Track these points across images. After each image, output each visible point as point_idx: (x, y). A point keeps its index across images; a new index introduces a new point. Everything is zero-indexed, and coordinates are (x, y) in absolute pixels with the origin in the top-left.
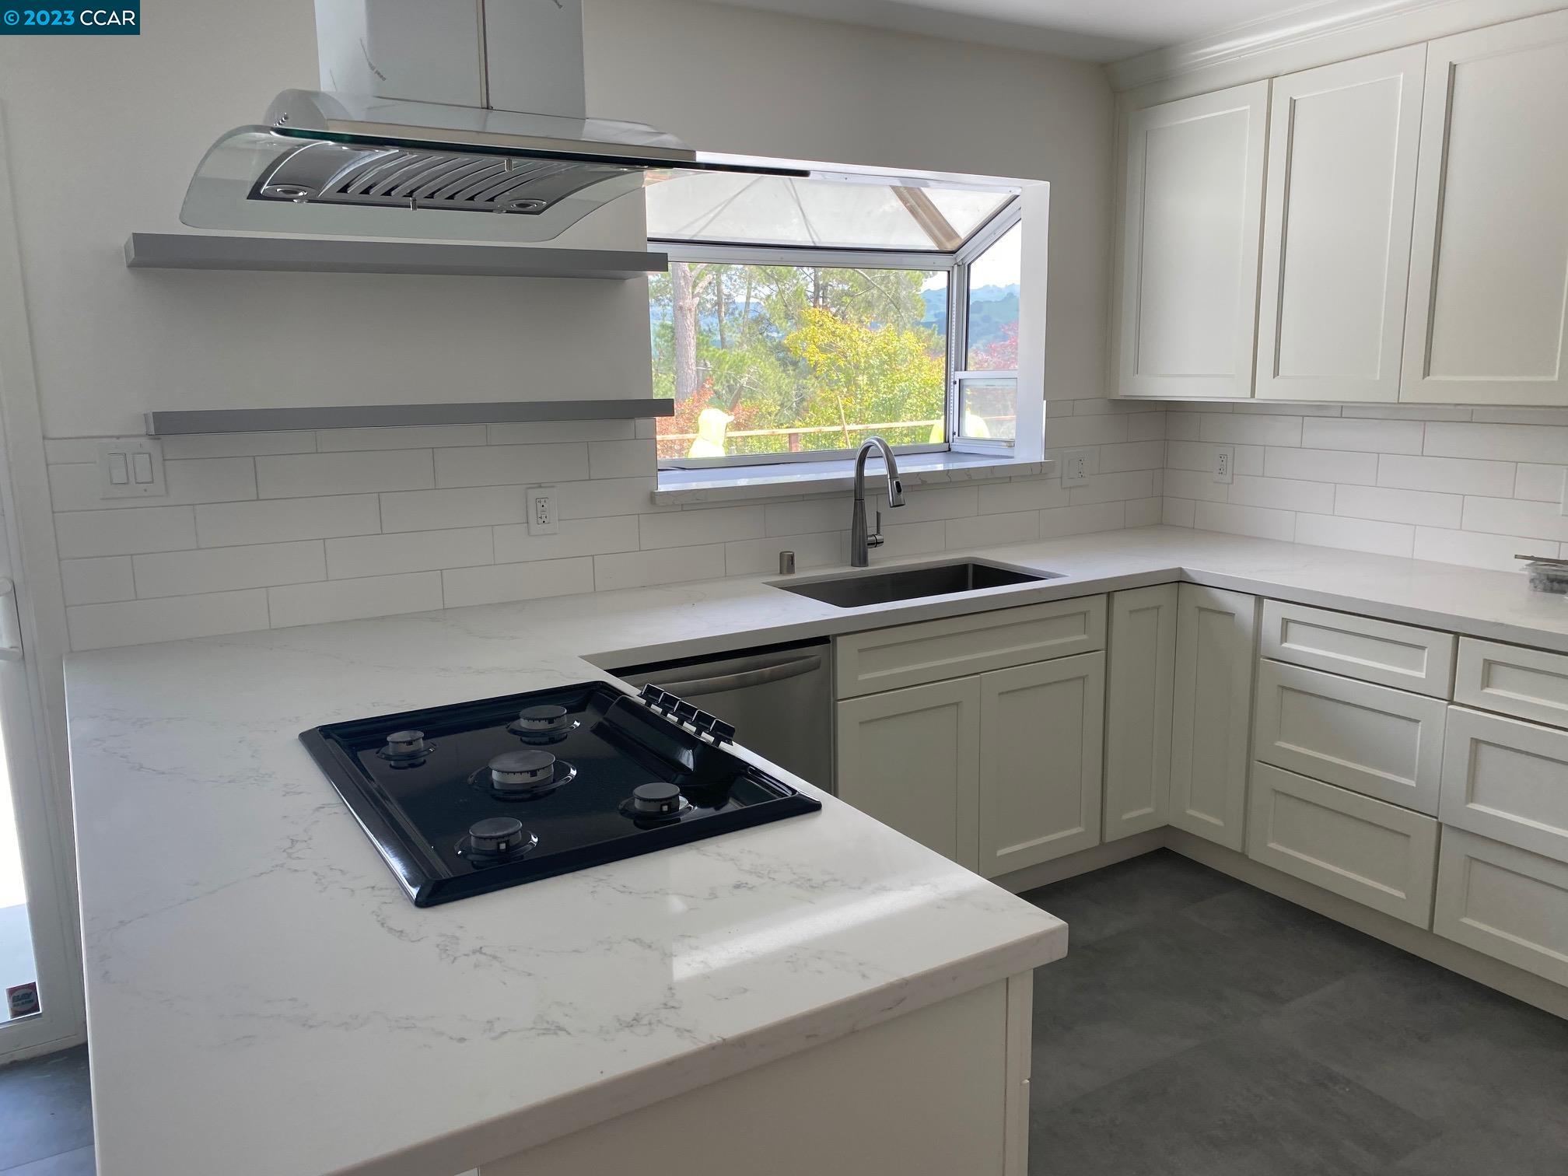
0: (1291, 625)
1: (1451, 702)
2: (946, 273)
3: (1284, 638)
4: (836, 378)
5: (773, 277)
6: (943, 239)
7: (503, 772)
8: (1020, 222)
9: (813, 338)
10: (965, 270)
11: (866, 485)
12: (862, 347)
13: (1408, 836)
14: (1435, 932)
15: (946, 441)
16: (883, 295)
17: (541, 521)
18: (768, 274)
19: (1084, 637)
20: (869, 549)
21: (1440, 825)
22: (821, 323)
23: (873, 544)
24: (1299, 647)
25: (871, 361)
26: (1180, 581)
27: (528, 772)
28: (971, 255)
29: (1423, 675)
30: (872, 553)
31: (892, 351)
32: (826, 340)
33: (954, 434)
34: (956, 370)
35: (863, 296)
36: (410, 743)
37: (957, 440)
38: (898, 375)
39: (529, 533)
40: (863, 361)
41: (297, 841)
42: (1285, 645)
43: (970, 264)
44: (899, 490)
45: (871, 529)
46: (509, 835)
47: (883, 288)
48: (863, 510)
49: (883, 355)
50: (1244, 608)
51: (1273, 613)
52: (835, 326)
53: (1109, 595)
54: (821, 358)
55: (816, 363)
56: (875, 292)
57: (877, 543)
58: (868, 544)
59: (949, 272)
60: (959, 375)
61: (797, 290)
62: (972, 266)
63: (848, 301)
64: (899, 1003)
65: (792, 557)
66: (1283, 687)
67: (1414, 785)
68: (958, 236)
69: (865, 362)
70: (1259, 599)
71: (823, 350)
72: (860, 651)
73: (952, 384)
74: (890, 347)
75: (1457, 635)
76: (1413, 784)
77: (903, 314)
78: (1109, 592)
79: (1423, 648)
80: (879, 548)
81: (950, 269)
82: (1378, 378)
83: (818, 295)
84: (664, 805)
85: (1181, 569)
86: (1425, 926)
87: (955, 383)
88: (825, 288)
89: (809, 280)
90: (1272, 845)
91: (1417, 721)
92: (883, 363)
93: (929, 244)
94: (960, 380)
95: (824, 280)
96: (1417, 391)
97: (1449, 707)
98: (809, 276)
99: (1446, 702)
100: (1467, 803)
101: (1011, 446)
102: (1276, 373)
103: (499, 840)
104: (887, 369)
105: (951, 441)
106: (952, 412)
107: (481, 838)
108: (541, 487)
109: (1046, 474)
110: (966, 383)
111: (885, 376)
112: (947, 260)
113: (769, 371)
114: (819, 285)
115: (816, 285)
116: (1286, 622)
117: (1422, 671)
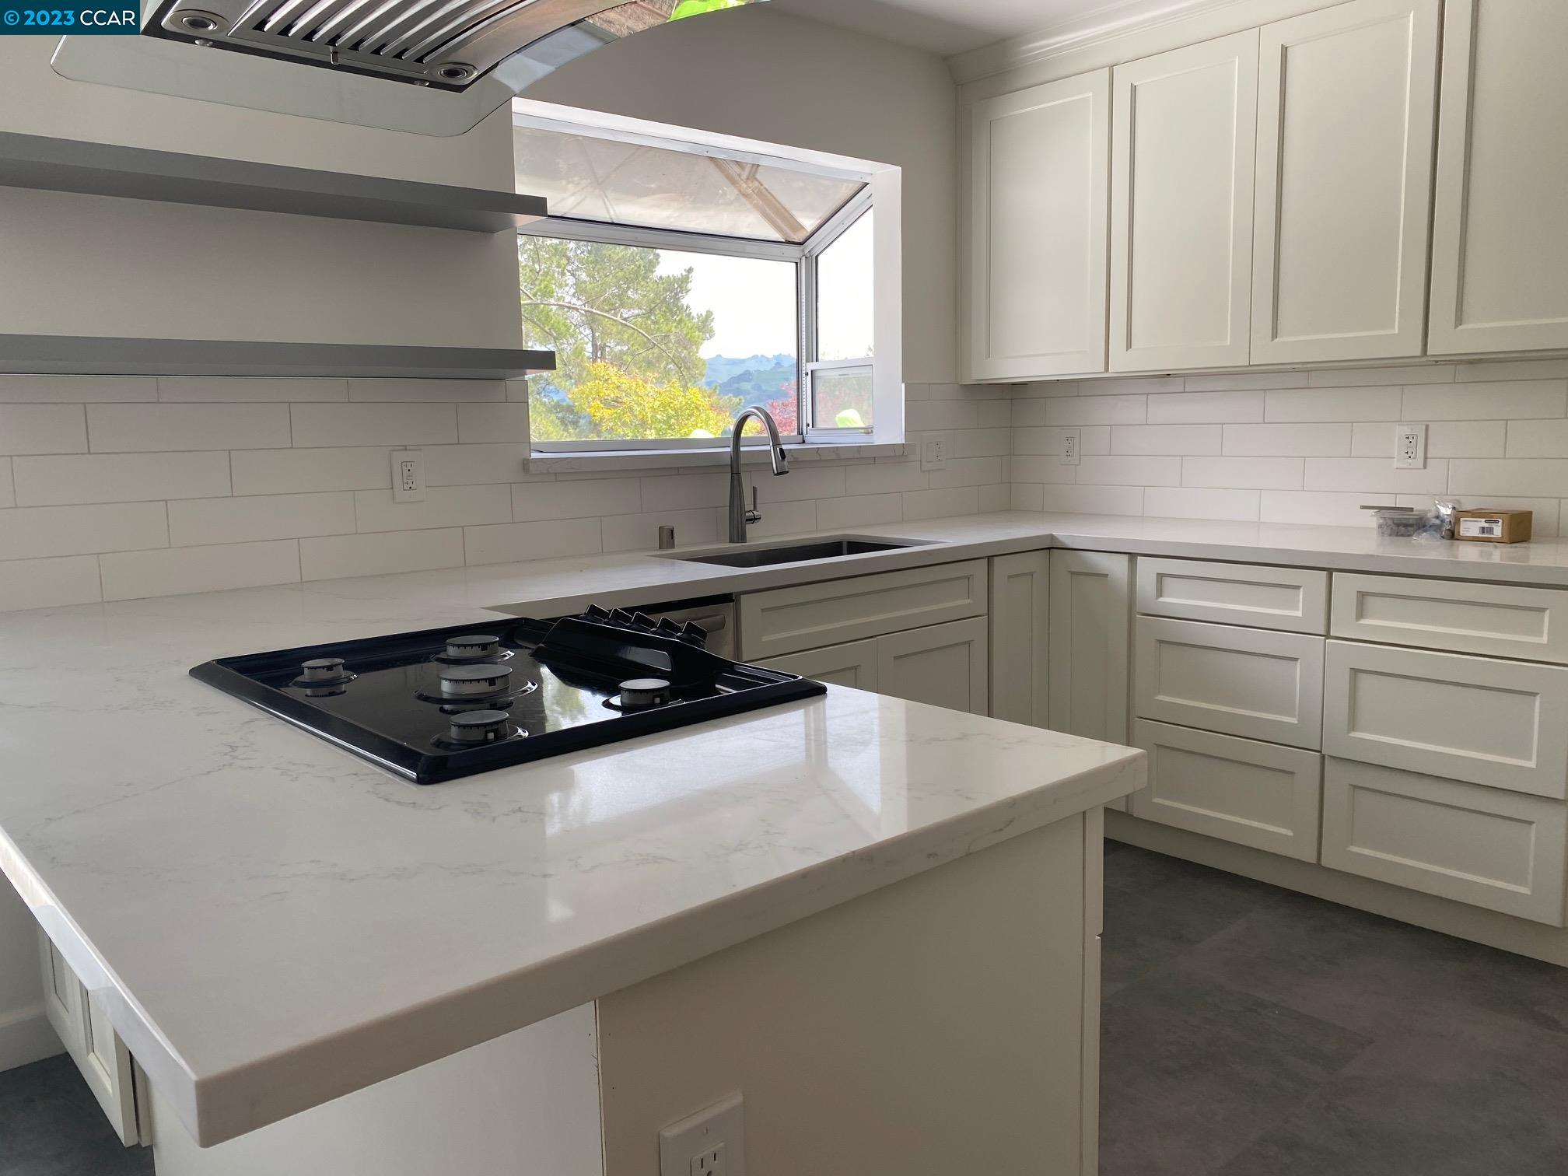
0: (1167, 580)
1: (1327, 636)
2: (794, 265)
3: (1160, 592)
4: (622, 433)
5: (551, 335)
6: (788, 231)
7: (456, 681)
8: (871, 210)
9: (598, 392)
10: (813, 262)
11: (743, 461)
12: (648, 403)
13: (1292, 773)
14: (1323, 864)
15: (800, 433)
16: (664, 354)
17: (407, 487)
18: (546, 331)
19: (969, 601)
20: (747, 526)
21: (1323, 757)
22: (606, 377)
23: (751, 520)
24: (1176, 599)
25: (658, 416)
26: (1052, 548)
27: (486, 680)
28: (817, 248)
29: (1299, 614)
30: (750, 528)
31: (679, 406)
32: (612, 394)
33: (808, 425)
34: (807, 361)
35: (644, 354)
36: (330, 668)
37: (811, 432)
38: (686, 429)
39: (393, 499)
40: (649, 415)
41: (237, 747)
42: (1161, 599)
43: (817, 257)
44: (783, 457)
45: (749, 506)
46: (497, 723)
47: (663, 347)
48: (740, 484)
49: (670, 410)
50: (1117, 567)
51: (1147, 570)
52: (621, 381)
53: (990, 559)
54: (607, 413)
55: (601, 419)
56: (656, 350)
57: (754, 519)
58: (747, 520)
59: (797, 263)
60: (811, 366)
61: (577, 348)
62: (819, 258)
63: (630, 360)
64: (1008, 825)
65: (672, 531)
66: (1161, 642)
67: (1296, 722)
68: (802, 228)
69: (652, 416)
70: (1132, 556)
71: (607, 404)
72: (763, 610)
73: (804, 375)
74: (676, 402)
75: (1330, 571)
76: (1294, 721)
77: (684, 373)
78: (989, 557)
79: (1298, 587)
80: (756, 524)
81: (798, 261)
82: (1229, 343)
83: (596, 356)
84: (655, 697)
85: (1052, 535)
86: (1314, 860)
87: (807, 374)
88: (603, 348)
89: (587, 340)
90: (1156, 800)
91: (1296, 659)
92: (669, 417)
93: (776, 236)
94: (812, 371)
95: (602, 341)
96: (1265, 353)
97: (1327, 641)
98: (587, 336)
99: (1323, 638)
100: (1348, 733)
101: (869, 433)
102: (1129, 346)
103: (488, 728)
104: (674, 424)
105: (805, 432)
106: (804, 404)
107: (465, 726)
108: (406, 449)
109: (906, 456)
110: (817, 374)
111: (673, 430)
112: (793, 251)
113: (551, 429)
114: (596, 345)
115: (594, 345)
116: (1161, 577)
117: (1298, 610)
